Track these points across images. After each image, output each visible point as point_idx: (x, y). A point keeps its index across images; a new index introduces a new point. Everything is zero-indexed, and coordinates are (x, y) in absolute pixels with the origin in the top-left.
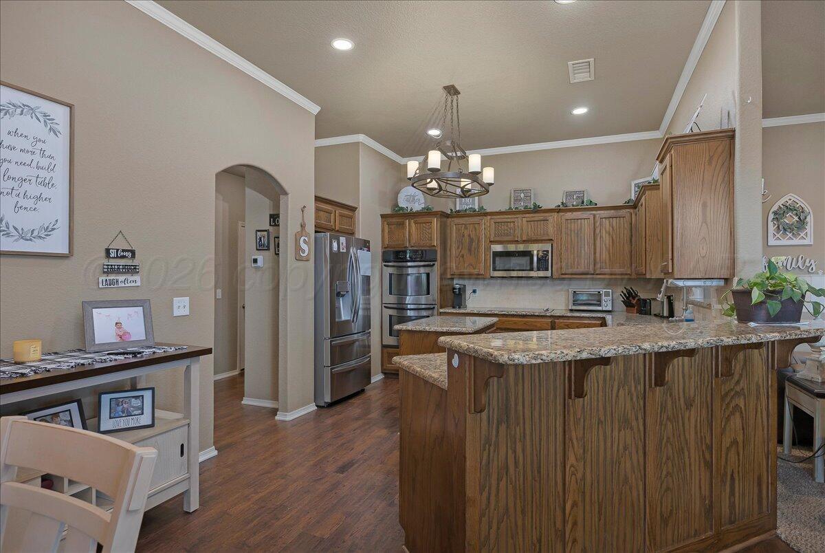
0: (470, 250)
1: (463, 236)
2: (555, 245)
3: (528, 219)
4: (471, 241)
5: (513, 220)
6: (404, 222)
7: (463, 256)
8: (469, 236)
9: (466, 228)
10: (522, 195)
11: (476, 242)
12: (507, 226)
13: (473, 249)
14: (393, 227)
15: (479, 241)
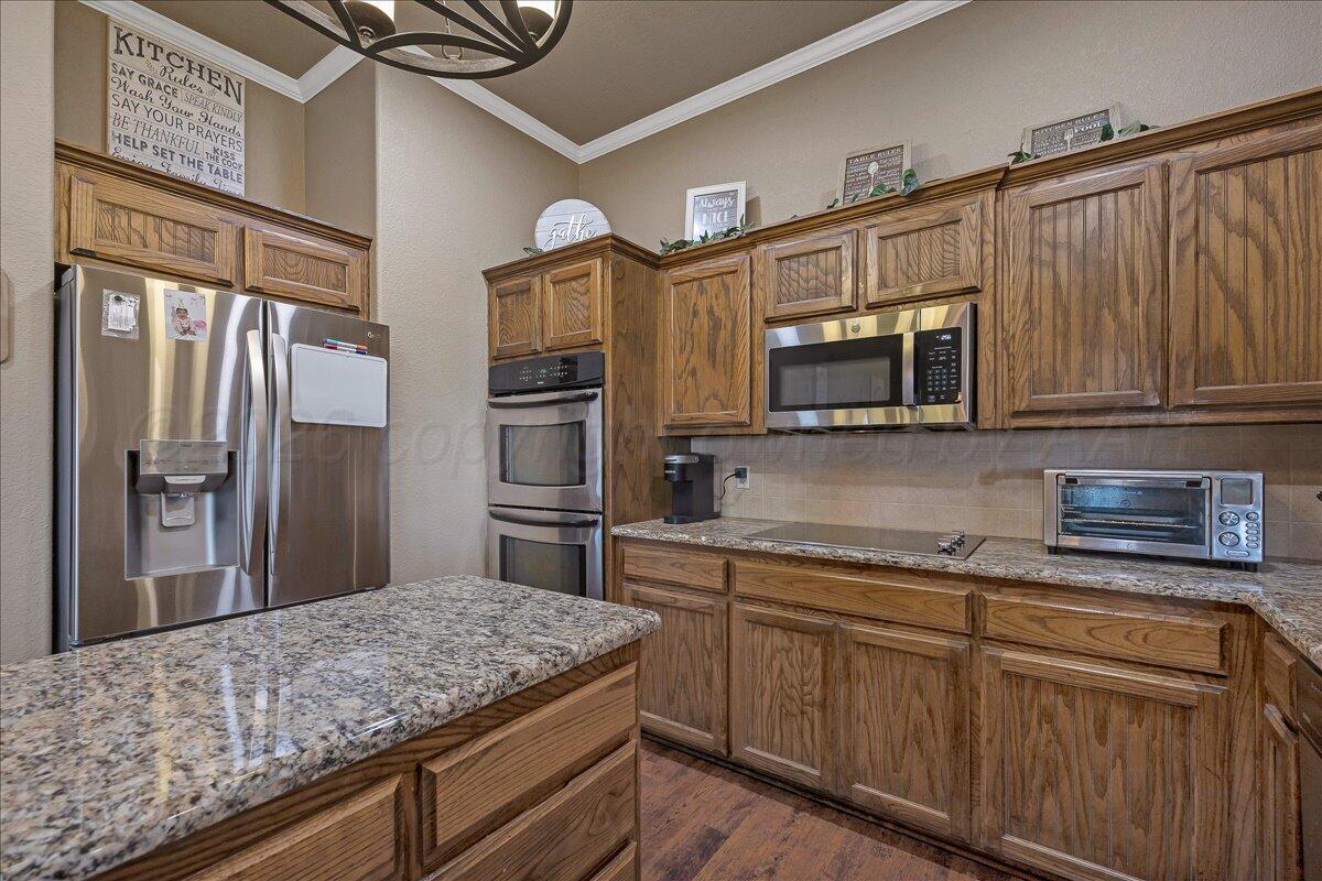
0: (712, 354)
1: (695, 313)
2: (986, 308)
3: (886, 231)
4: (716, 325)
5: (836, 243)
6: (529, 283)
7: (693, 373)
8: (711, 312)
9: (702, 291)
10: (873, 168)
11: (729, 326)
12: (817, 265)
13: (720, 349)
14: (509, 300)
15: (735, 322)
